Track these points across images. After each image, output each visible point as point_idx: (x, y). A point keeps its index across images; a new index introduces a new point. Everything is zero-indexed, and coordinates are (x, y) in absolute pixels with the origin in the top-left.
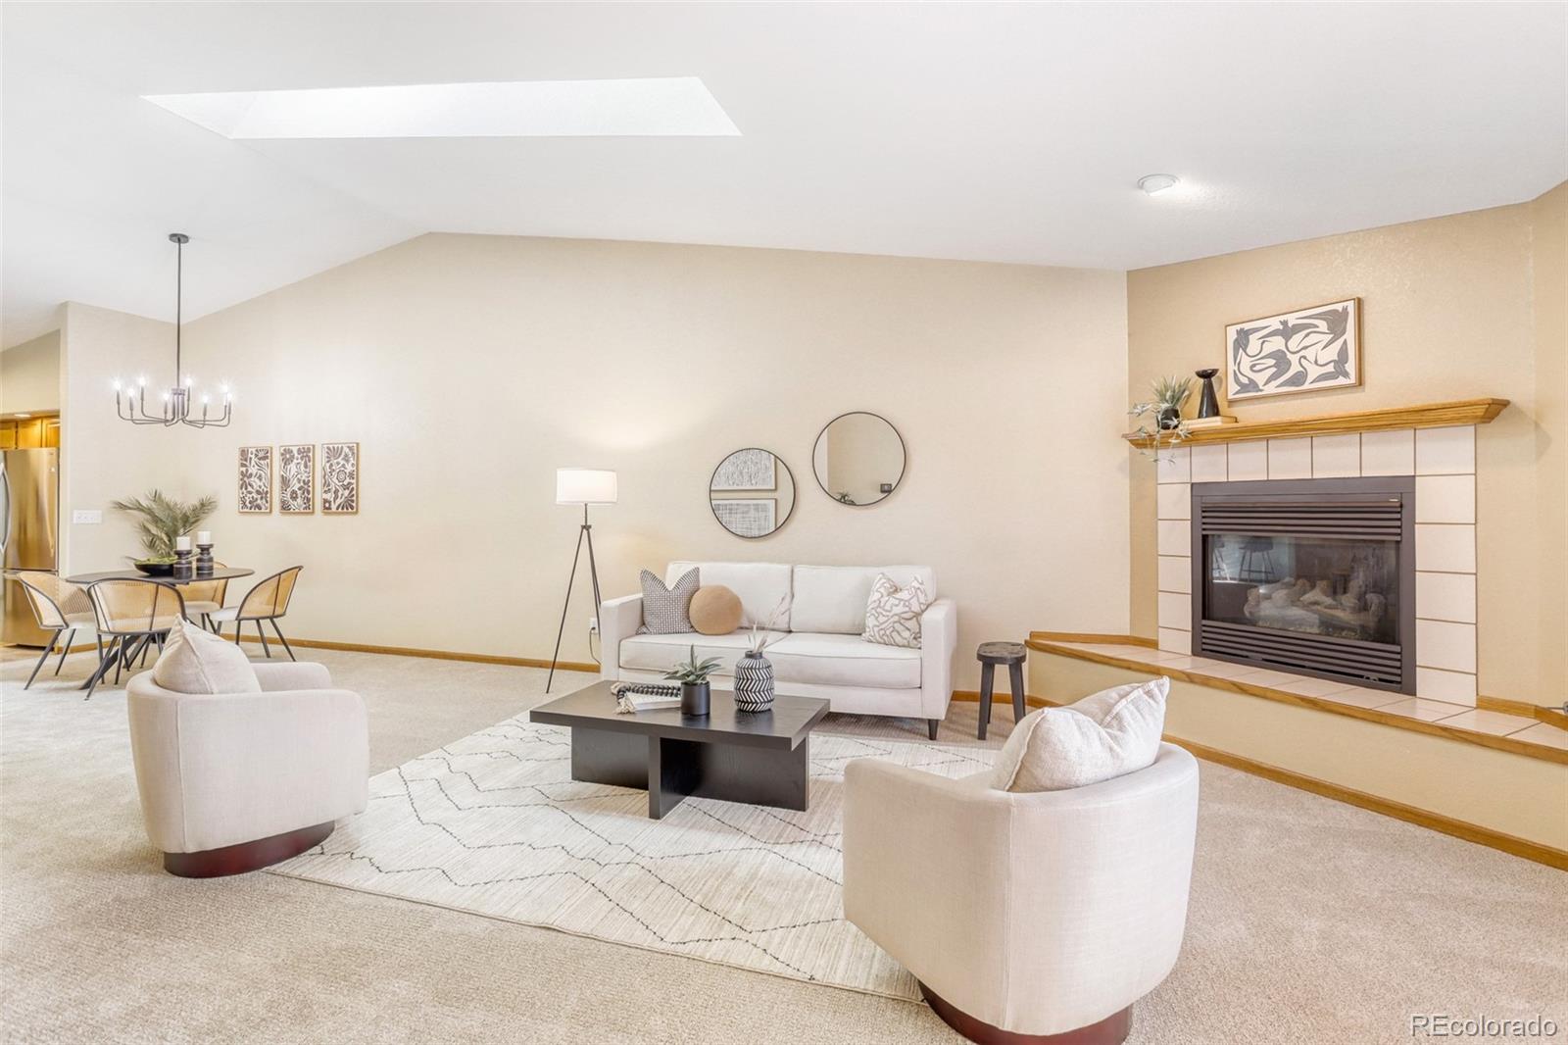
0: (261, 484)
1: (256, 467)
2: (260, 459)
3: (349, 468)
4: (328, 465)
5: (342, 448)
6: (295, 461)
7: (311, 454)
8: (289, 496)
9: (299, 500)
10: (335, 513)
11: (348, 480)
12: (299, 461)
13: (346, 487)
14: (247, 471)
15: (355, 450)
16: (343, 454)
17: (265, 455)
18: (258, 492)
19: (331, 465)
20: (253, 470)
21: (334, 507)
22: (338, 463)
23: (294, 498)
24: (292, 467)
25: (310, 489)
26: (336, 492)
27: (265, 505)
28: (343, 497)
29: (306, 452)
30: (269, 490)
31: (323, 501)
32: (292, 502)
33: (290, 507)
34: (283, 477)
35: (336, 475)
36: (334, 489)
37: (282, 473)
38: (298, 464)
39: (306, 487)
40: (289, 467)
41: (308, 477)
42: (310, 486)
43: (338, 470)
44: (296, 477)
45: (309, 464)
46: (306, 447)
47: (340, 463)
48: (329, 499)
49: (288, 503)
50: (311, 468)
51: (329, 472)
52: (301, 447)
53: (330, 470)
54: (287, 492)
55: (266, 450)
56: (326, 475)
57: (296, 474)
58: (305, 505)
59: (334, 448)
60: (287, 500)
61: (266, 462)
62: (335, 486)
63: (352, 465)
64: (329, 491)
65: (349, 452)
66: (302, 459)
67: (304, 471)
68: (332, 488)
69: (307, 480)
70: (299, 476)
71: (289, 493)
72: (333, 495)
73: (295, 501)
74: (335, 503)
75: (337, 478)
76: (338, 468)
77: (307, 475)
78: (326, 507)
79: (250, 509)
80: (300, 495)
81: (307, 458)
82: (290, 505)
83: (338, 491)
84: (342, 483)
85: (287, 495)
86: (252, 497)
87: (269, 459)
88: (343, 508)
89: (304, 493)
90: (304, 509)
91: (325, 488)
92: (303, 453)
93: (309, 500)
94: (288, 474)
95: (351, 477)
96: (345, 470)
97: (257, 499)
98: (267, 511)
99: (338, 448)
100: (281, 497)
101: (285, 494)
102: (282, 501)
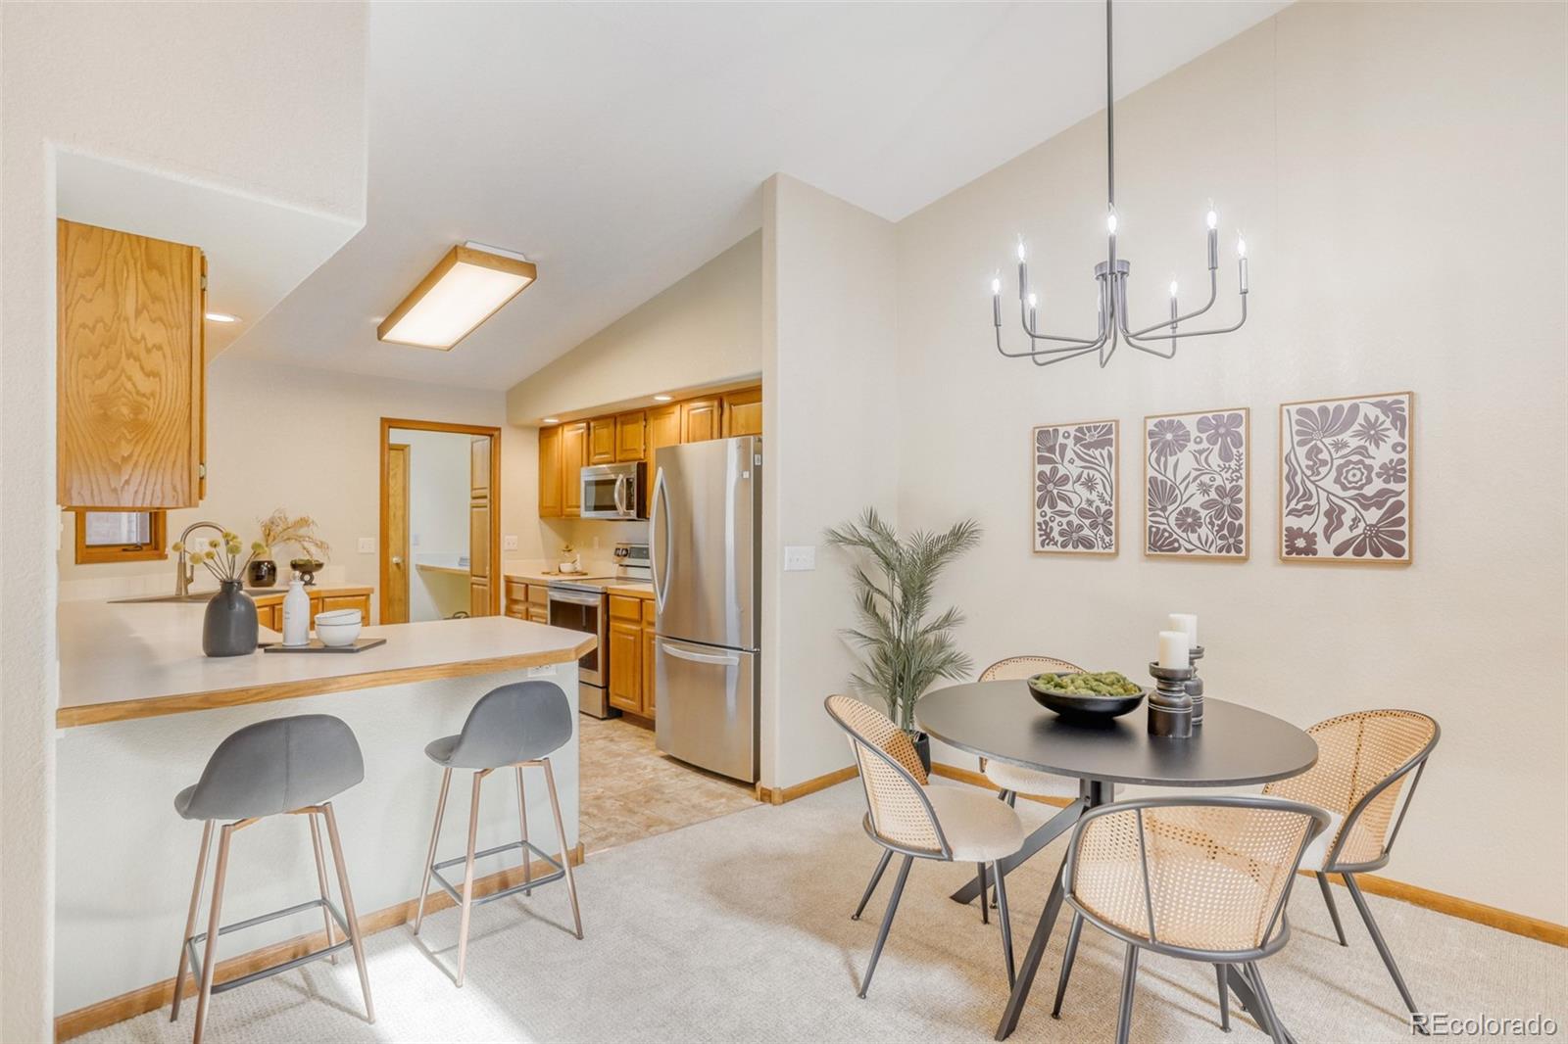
0: (1094, 496)
1: (1078, 463)
2: (1088, 446)
3: (1382, 455)
4: (1302, 452)
5: (1355, 409)
6: (1191, 446)
7: (1242, 430)
8: (1172, 521)
9: (1204, 531)
10: (1325, 562)
11: (1378, 484)
12: (1205, 445)
13: (1366, 503)
14: (1054, 471)
15: (1399, 413)
16: (1360, 419)
17: (1099, 437)
18: (1082, 513)
19: (1316, 451)
20: (1070, 468)
21: (1325, 549)
22: (1339, 446)
23: (1193, 527)
24: (1185, 462)
25: (1242, 506)
26: (1334, 517)
27: (1103, 540)
28: (1362, 525)
29: (1225, 425)
30: (1113, 508)
31: (1285, 533)
32: (1184, 535)
33: (1176, 545)
34: (1153, 481)
35: (1334, 474)
36: (1325, 507)
37: (1151, 473)
38: (1200, 452)
39: (1227, 501)
40: (1172, 460)
41: (1233, 480)
42: (1239, 501)
43: (1342, 461)
44: (1194, 481)
45: (1234, 451)
46: (1226, 414)
47: (1345, 445)
48: (1305, 530)
49: (1171, 535)
50: (1243, 461)
51: (1307, 467)
52: (1210, 415)
53: (1311, 463)
54: (1167, 514)
55: (1104, 427)
56: (1296, 473)
57: (1194, 474)
58: (1224, 542)
59: (1324, 411)
60: (1165, 530)
61: (1105, 453)
62: (1328, 499)
63: (1394, 447)
64: (1308, 510)
65: (1382, 418)
66: (1212, 440)
67: (1219, 466)
68: (1319, 503)
69: (1228, 486)
70: (1206, 479)
71: (1174, 515)
72: (1323, 521)
73: (1194, 531)
74: (1328, 538)
75: (1337, 481)
76: (1342, 457)
77: (1228, 475)
78: (1297, 548)
79: (1064, 546)
80: (1208, 520)
81: (1229, 439)
82: (1176, 540)
83: (1342, 511)
84: (1357, 492)
85: (1167, 519)
86: (1069, 523)
87: (1111, 446)
88: (1359, 552)
89: (1219, 515)
90: (1220, 551)
91: (1292, 505)
92: (1217, 427)
93: (1236, 531)
94: (1170, 474)
95: (1389, 476)
96: (1368, 461)
97: (1080, 527)
98: (1107, 551)
99: (1339, 410)
100: (1149, 523)
101: (1161, 516)
102: (1150, 531)
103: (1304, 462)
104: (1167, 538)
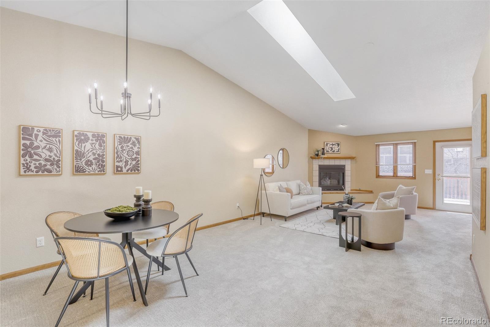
0: (52, 154)
1: (44, 141)
2: (50, 136)
3: (136, 149)
4: (120, 147)
5: (131, 138)
6: (90, 141)
7: (105, 139)
8: (83, 163)
9: (94, 166)
10: (125, 174)
11: (135, 156)
12: (94, 142)
13: (133, 160)
14: (32, 144)
15: (139, 140)
16: (132, 141)
17: (54, 134)
18: (46, 160)
19: (123, 147)
20: (40, 143)
21: (125, 170)
22: (128, 146)
23: (90, 165)
24: (88, 146)
25: (105, 160)
26: (126, 162)
27: (56, 170)
28: (132, 165)
29: (100, 137)
30: (61, 159)
31: (116, 167)
32: (87, 168)
33: (85, 170)
34: (77, 151)
35: (126, 153)
36: (125, 160)
37: (76, 148)
38: (93, 144)
39: (101, 158)
40: (83, 145)
41: (102, 152)
42: (104, 158)
43: (128, 150)
44: (91, 151)
45: (103, 144)
46: (101, 134)
47: (129, 146)
48: (120, 166)
49: (83, 168)
50: (105, 147)
51: (121, 150)
52: (96, 134)
53: (122, 150)
54: (82, 161)
55: (57, 131)
56: (118, 152)
57: (91, 150)
58: (100, 169)
59: (124, 137)
60: (81, 166)
61: (57, 140)
62: (125, 158)
63: (138, 148)
64: (121, 161)
65: (136, 141)
66: (97, 141)
67: (98, 148)
68: (123, 159)
69: (101, 154)
70: (94, 151)
71: (84, 161)
72: (124, 164)
73: (91, 166)
74: (125, 168)
75: (127, 154)
76: (128, 149)
77: (101, 151)
78: (118, 170)
79: (37, 172)
80: (95, 163)
81: (101, 141)
82: (85, 169)
83: (128, 161)
84: (131, 157)
85: (82, 163)
86: (40, 164)
87: (60, 138)
88: (131, 171)
89: (98, 162)
90: (99, 172)
91: (117, 160)
92: (98, 137)
93: (103, 166)
94: (83, 149)
95: (137, 154)
96: (133, 150)
97: (45, 165)
98: (58, 173)
99: (128, 138)
100: (75, 164)
101: (79, 162)
102: (76, 167)
103: (120, 149)
104: (82, 169)
